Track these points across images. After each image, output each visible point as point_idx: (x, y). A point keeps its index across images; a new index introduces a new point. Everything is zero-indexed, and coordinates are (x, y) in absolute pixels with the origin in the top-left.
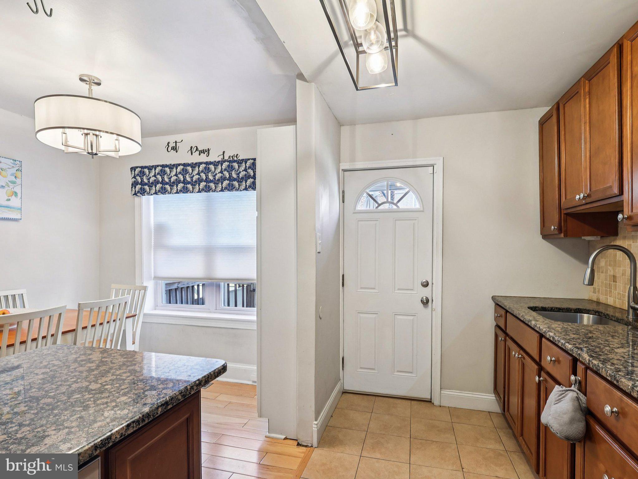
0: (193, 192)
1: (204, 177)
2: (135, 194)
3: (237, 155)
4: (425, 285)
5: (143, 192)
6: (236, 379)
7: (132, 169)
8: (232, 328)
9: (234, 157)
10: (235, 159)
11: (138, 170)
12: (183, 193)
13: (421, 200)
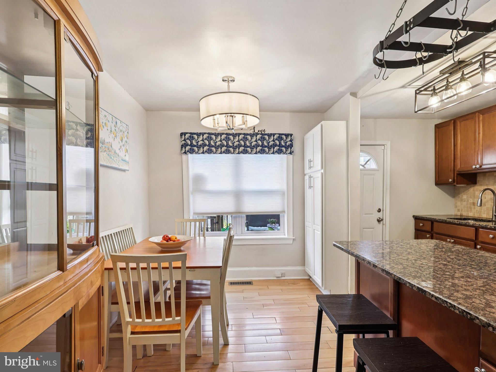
0: (233, 153)
1: (243, 144)
2: (185, 153)
3: (264, 130)
4: (379, 211)
5: (192, 151)
6: (264, 277)
7: (182, 134)
8: (261, 244)
9: (262, 131)
10: (263, 132)
11: (187, 136)
12: (226, 153)
13: (377, 163)
